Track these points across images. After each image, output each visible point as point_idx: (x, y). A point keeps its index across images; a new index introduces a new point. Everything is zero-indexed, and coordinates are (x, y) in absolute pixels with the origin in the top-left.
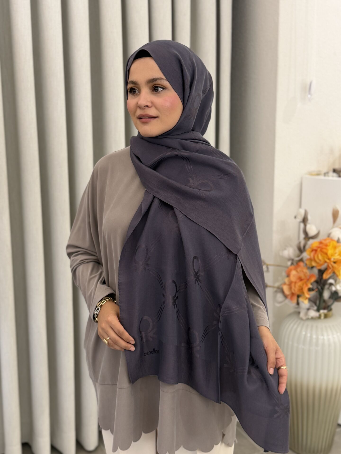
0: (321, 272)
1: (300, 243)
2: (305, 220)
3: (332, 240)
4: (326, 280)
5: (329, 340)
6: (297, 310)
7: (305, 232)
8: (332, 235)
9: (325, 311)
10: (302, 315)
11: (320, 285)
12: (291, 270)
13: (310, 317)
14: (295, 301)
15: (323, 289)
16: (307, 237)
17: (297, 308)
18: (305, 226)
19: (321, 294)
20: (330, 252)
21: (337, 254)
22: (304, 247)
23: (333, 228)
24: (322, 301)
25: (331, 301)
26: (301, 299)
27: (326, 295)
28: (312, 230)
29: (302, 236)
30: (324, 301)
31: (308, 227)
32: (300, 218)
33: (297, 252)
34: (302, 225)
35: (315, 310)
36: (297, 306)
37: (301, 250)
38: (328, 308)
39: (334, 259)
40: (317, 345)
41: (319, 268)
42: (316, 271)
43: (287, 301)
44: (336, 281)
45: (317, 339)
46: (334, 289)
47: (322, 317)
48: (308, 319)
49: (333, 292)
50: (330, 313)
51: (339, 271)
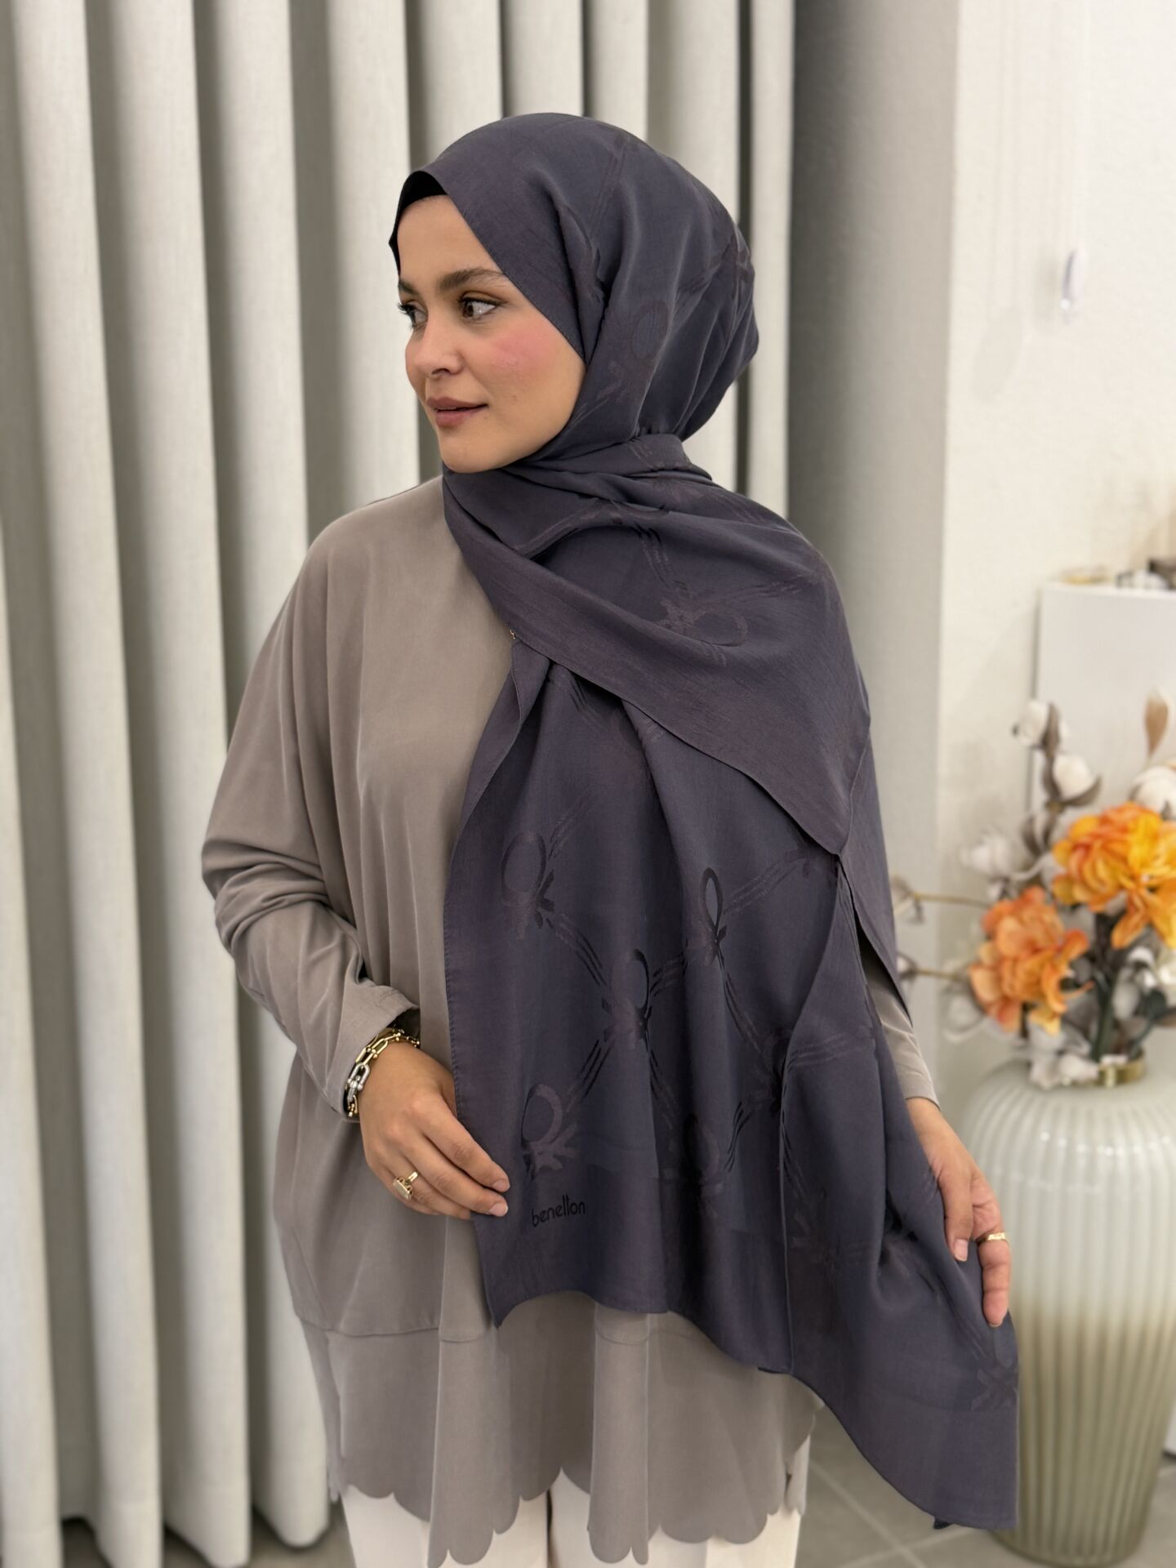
0: (1106, 923)
1: (1031, 821)
2: (1048, 742)
3: (1144, 810)
4: (1123, 952)
5: (1132, 1159)
6: (1021, 1055)
7: (1051, 785)
8: (1144, 794)
9: (1121, 1060)
10: (1038, 1072)
11: (1100, 968)
12: (999, 917)
13: (1067, 1081)
14: (1014, 1024)
15: (1111, 982)
16: (1057, 800)
17: (1021, 1048)
18: (1050, 760)
19: (1104, 998)
20: (1137, 852)
21: (1160, 862)
22: (1047, 834)
23: (1147, 767)
24: (1108, 1023)
25: (1141, 1024)
26: (1034, 1019)
27: (1123, 1002)
28: (1074, 775)
29: (1040, 796)
30: (1117, 1025)
31: (1061, 764)
32: (1032, 735)
33: (1023, 853)
34: (1039, 758)
35: (1084, 1057)
36: (1020, 1042)
37: (1036, 845)
38: (1130, 1047)
39: (1151, 877)
40: (1090, 1178)
41: (1099, 908)
42: (1086, 919)
43: (988, 1024)
44: (1156, 954)
45: (1092, 1158)
46: (1149, 981)
47: (1110, 1080)
48: (1060, 1087)
49: (1147, 992)
50: (1138, 1066)
51: (1168, 920)
